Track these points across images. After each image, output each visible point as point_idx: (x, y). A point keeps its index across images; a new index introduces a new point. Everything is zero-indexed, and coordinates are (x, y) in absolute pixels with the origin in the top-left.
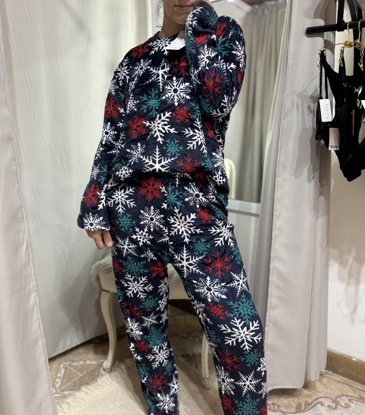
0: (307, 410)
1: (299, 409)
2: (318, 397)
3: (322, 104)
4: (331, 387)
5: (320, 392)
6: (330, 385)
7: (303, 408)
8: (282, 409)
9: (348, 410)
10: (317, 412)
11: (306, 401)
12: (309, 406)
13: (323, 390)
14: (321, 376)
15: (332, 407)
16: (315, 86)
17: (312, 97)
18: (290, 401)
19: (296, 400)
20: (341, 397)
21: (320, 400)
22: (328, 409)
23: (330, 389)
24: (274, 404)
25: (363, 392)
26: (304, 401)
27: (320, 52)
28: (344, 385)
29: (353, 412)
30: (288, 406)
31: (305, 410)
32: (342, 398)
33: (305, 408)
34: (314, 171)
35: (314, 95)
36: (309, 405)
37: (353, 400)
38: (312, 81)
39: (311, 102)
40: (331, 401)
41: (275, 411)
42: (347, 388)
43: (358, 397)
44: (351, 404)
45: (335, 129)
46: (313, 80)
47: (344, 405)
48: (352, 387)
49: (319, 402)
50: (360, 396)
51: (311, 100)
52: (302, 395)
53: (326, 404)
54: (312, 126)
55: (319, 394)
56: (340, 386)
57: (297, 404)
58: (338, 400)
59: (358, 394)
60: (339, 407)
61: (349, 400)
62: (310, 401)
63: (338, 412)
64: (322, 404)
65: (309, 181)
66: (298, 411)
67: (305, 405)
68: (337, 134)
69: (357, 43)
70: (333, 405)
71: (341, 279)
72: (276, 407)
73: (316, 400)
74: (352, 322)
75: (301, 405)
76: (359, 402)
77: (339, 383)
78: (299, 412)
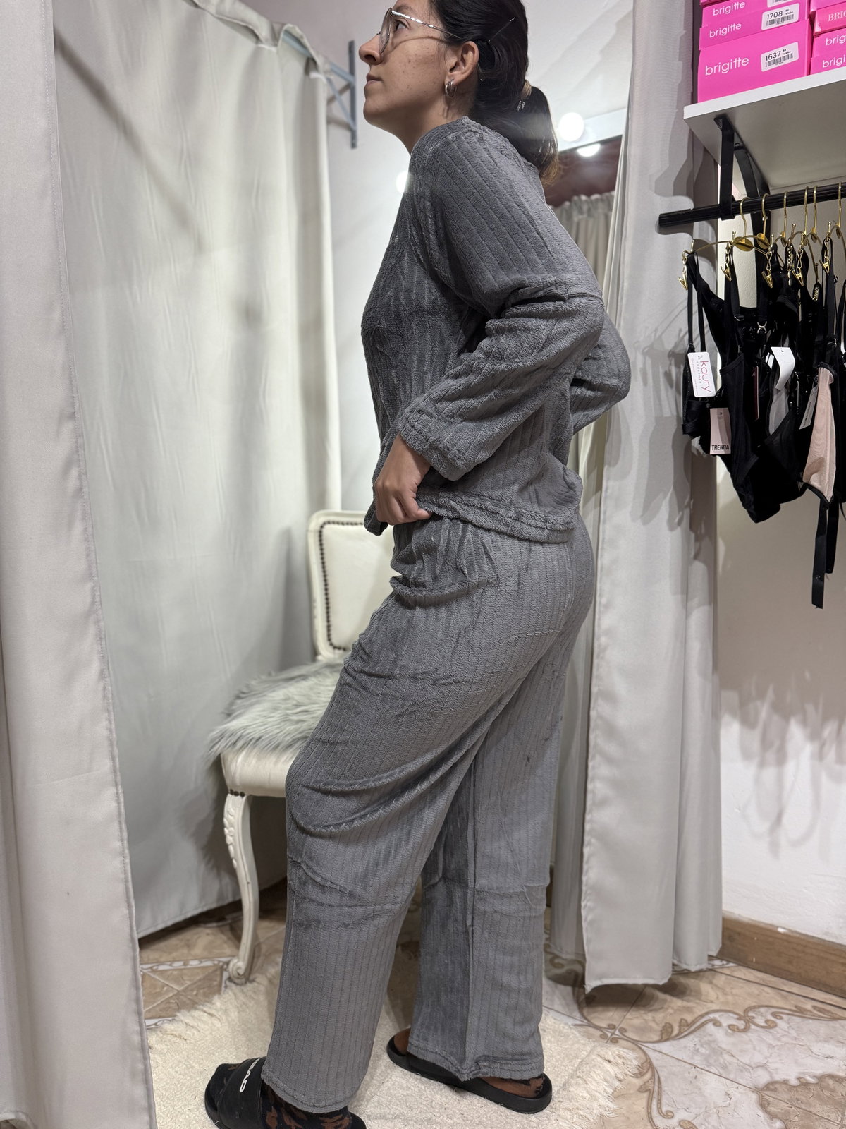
0: (683, 1035)
1: (667, 1034)
2: (706, 1010)
3: (695, 362)
4: (734, 991)
5: (712, 1002)
6: (732, 988)
7: (675, 1032)
8: (630, 1035)
9: (770, 1033)
10: (706, 1039)
11: (682, 1019)
12: (688, 1028)
13: (717, 998)
14: (713, 972)
15: (738, 1028)
16: (678, 332)
17: (672, 354)
18: (645, 1020)
19: (659, 1016)
20: (757, 1010)
21: (711, 1016)
22: (729, 1031)
23: (733, 995)
24: (612, 1027)
25: (802, 999)
26: (678, 1018)
27: (686, 255)
28: (762, 987)
29: (783, 1036)
30: (641, 1030)
31: (679, 1036)
32: (759, 1012)
33: (680, 1033)
34: (681, 508)
35: (677, 350)
36: (689, 1025)
37: (782, 1013)
38: (671, 322)
39: (671, 364)
40: (736, 1016)
41: (614, 1041)
42: (768, 993)
43: (794, 1009)
44: (778, 1021)
45: (721, 410)
46: (673, 320)
47: (765, 1025)
48: (779, 991)
49: (710, 1020)
50: (796, 1007)
51: (671, 361)
52: (672, 1008)
53: (725, 1024)
54: (675, 413)
55: (710, 1005)
56: (754, 989)
57: (663, 1024)
58: (751, 1014)
59: (792, 1002)
60: (753, 1027)
61: (774, 1014)
62: (689, 1018)
63: (753, 1035)
64: (717, 1024)
65: (671, 528)
66: (665, 1037)
67: (680, 1026)
68: (725, 420)
69: (761, 241)
70: (741, 1024)
71: (746, 755)
72: (617, 1032)
73: (702, 1016)
74: (774, 848)
75: (671, 1027)
76: (794, 1018)
77: (751, 984)
78: (667, 1040)
